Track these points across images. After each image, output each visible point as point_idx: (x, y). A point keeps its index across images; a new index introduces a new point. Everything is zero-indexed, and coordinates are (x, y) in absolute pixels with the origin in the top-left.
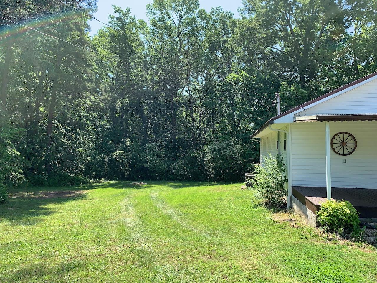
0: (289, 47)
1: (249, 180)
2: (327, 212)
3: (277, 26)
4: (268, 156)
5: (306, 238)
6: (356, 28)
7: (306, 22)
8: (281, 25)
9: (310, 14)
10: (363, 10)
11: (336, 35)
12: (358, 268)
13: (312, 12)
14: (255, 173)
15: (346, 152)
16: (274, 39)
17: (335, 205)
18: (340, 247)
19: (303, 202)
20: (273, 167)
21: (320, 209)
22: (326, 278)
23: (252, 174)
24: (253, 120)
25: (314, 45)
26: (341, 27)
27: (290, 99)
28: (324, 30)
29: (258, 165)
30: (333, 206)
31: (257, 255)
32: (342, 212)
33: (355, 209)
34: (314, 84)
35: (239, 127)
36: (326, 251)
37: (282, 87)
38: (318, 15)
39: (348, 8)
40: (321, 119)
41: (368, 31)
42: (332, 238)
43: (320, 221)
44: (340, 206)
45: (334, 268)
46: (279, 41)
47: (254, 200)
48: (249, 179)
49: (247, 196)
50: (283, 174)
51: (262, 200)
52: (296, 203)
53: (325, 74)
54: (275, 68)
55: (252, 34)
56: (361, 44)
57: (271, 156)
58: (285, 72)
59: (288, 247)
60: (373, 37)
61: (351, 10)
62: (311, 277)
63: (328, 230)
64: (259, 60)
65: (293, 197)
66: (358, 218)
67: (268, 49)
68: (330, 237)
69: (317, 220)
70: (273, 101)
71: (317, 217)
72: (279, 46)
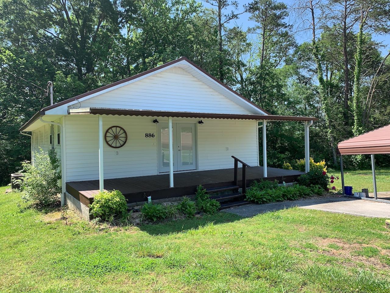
0: (65, 34)
1: (16, 181)
2: (99, 204)
3: (52, 7)
4: (39, 152)
5: (79, 233)
6: (129, 31)
7: (83, 13)
8: (56, 7)
9: (87, 5)
10: (134, 16)
11: (111, 32)
12: (124, 250)
13: (89, 4)
14: (23, 172)
15: (118, 145)
16: (49, 22)
17: (106, 196)
18: (110, 235)
19: (77, 197)
20: (45, 164)
21: (93, 201)
22: (95, 268)
23: (20, 173)
24: (22, 111)
25: (91, 38)
26: (115, 26)
27: (66, 91)
28: (101, 25)
29: (26, 162)
30: (105, 197)
31: (21, 265)
32: (112, 201)
33: (124, 196)
34: (91, 78)
35: (5, 118)
36: (98, 241)
37: (57, 77)
38: (95, 8)
39: (122, 10)
40: (94, 111)
41: (138, 36)
42: (103, 228)
43: (93, 213)
44: (111, 196)
45: (103, 256)
46: (54, 25)
47: (21, 203)
48: (15, 179)
49: (13, 200)
50: (56, 171)
51: (32, 202)
52: (70, 199)
53: (101, 70)
54: (49, 55)
55: (20, 9)
56: (132, 47)
57: (42, 152)
58: (61, 60)
59: (59, 247)
60: (141, 42)
61: (124, 13)
62: (81, 271)
63: (100, 221)
64: (29, 42)
65: (67, 193)
66: (126, 204)
67: (42, 31)
68: (102, 227)
69: (90, 213)
70: (45, 90)
71: (91, 210)
72: (54, 31)
